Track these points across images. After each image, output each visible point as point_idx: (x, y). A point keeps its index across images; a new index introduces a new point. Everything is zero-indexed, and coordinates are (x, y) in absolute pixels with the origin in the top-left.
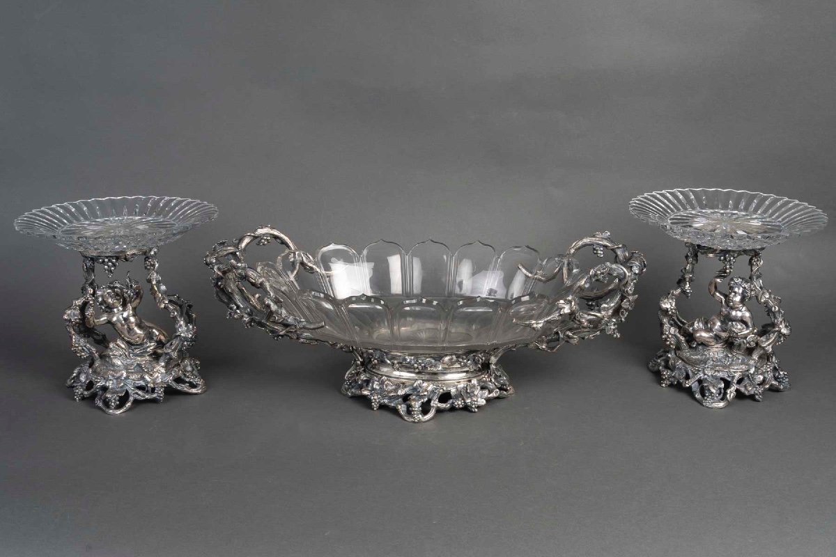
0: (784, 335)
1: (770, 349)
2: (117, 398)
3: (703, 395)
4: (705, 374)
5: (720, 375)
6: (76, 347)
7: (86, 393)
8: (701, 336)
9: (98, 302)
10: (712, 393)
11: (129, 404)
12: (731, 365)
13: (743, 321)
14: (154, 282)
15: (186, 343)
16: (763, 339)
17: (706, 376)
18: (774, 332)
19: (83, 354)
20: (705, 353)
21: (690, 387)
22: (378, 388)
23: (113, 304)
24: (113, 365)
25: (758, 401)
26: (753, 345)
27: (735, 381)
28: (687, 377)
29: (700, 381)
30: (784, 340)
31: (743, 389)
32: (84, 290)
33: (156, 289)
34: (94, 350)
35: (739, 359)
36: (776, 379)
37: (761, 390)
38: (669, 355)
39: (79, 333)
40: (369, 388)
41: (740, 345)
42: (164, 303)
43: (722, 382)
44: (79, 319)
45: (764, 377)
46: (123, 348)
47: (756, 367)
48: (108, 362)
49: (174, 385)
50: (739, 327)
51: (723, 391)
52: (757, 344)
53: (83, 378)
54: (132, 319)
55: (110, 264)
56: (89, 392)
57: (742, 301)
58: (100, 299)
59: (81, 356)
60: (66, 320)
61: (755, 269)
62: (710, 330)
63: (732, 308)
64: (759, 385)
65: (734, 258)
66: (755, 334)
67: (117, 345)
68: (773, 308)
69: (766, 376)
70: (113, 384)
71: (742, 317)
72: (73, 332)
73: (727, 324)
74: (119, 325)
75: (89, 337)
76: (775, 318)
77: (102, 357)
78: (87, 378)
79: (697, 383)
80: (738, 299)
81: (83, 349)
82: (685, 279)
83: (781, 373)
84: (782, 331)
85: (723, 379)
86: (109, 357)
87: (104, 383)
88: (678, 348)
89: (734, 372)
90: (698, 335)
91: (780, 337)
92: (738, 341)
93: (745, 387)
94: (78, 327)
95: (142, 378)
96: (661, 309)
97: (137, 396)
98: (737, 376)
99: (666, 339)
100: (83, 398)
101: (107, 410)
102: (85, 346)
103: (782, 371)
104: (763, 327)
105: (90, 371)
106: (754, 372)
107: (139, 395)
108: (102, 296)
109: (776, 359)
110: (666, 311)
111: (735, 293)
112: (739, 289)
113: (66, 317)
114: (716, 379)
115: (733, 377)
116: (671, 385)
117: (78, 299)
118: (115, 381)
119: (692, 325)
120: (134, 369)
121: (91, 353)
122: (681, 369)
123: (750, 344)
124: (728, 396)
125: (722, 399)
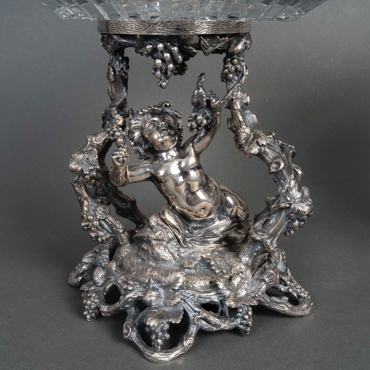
2: (167, 326)
6: (89, 220)
7: (105, 308)
9: (132, 139)
11: (188, 342)
14: (238, 106)
15: (296, 223)
19: (101, 233)
23: (162, 143)
24: (157, 258)
32: (107, 117)
33: (241, 118)
34: (120, 227)
39: (94, 196)
42: (258, 143)
44: (97, 171)
46: (174, 227)
48: (146, 251)
49: (267, 300)
53: (99, 276)
54: (193, 174)
55: (167, 55)
56: (113, 307)
58: (137, 134)
59: (97, 237)
60: (74, 171)
67: (164, 221)
70: (159, 297)
72: (86, 195)
74: (170, 184)
75: (108, 204)
77: (134, 240)
78: (107, 278)
81: (101, 225)
86: (148, 242)
87: (140, 294)
94: (94, 185)
95: (214, 286)
97: (204, 323)
100: (99, 316)
101: (147, 352)
102: (104, 220)
105: (114, 266)
107: (208, 322)
108: (142, 129)
113: (73, 166)
117: (95, 135)
118: (162, 291)
120: (195, 268)
121: (114, 232)
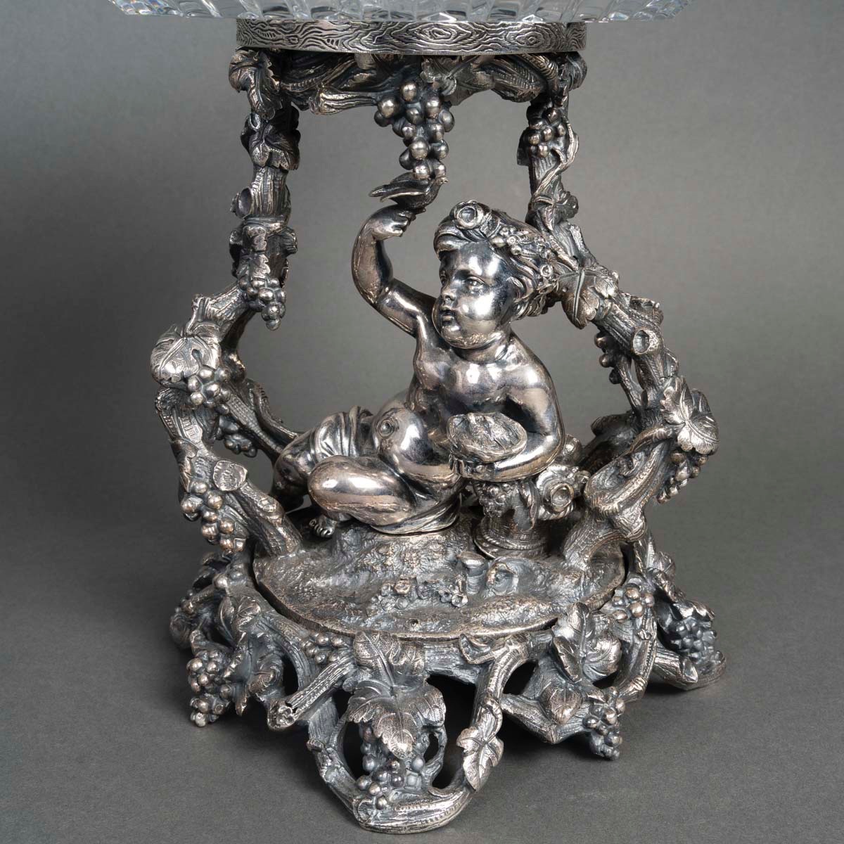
0: (693, 455)
1: (632, 519)
3: (356, 767)
4: (359, 665)
5: (427, 661)
8: (342, 489)
10: (391, 756)
12: (477, 604)
13: (516, 411)
16: (602, 478)
17: (365, 676)
18: (647, 446)
20: (370, 559)
21: (300, 730)
25: (607, 759)
26: (562, 505)
27: (496, 683)
28: (289, 683)
29: (341, 697)
30: (691, 476)
31: (534, 718)
35: (509, 574)
36: (667, 639)
37: (613, 706)
38: (223, 582)
41: (510, 513)
43: (438, 697)
45: (623, 645)
47: (582, 608)
50: (499, 433)
51: (443, 737)
52: (580, 501)
57: (502, 314)
61: (546, 173)
62: (382, 461)
63: (463, 353)
64: (602, 684)
65: (446, 103)
66: (570, 461)
68: (637, 342)
69: (628, 636)
71: (506, 386)
73: (444, 428)
76: (646, 380)
79: (329, 706)
80: (483, 304)
82: (249, 241)
83: (687, 613)
84: (684, 435)
85: (440, 681)
88: (257, 547)
89: (491, 642)
90: (330, 484)
91: (674, 466)
92: (503, 496)
93: (544, 703)
96: (159, 382)
98: (506, 659)
99: (199, 512)
103: (688, 605)
104: (597, 431)
106: (578, 632)
109: (658, 557)
110: (181, 388)
111: (466, 275)
112: (484, 260)
114: (411, 681)
115: (487, 667)
116: (228, 717)
119: (310, 441)
122: (260, 643)
123: (550, 508)
124: (467, 764)
125: (443, 780)
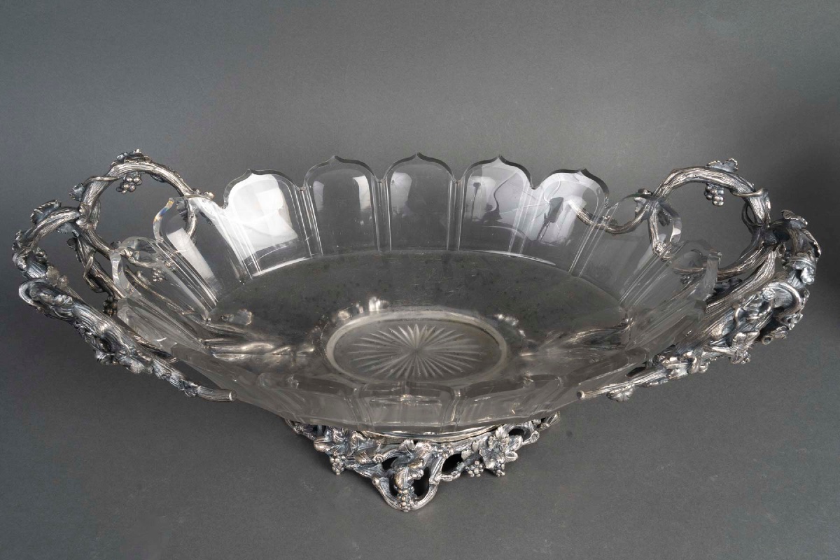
22: (341, 440)
40: (326, 439)
